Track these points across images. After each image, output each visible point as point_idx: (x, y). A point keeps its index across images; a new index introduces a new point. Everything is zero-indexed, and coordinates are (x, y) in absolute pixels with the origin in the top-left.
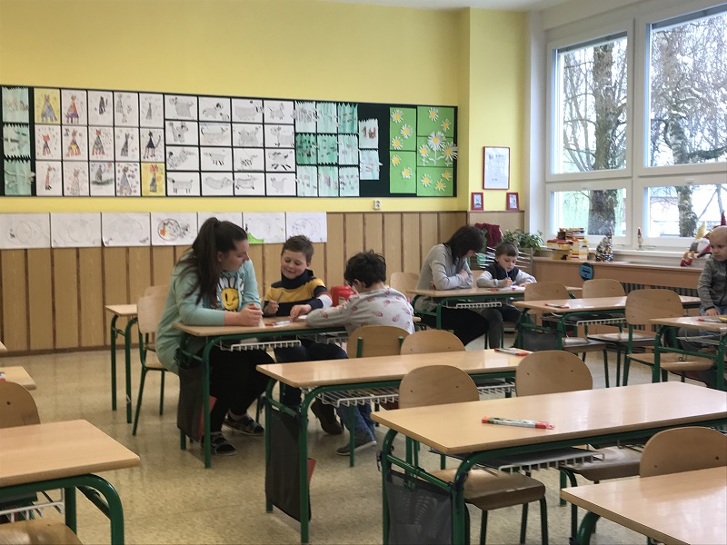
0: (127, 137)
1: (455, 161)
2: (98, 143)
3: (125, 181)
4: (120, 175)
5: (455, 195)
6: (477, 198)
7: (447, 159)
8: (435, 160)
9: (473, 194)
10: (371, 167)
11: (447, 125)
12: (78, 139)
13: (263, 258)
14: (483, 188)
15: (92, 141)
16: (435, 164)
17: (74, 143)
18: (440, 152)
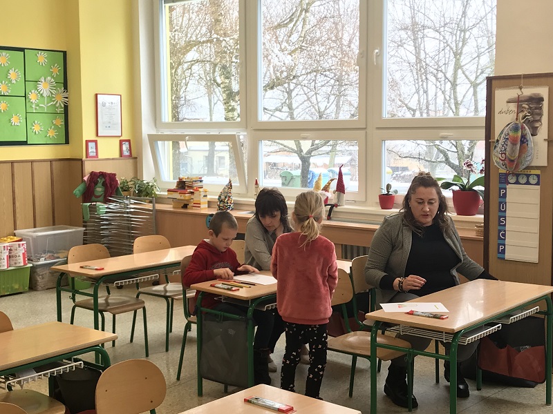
1: (66, 108)
5: (67, 142)
6: (91, 145)
7: (58, 104)
8: (45, 106)
11: (57, 70)
14: (97, 135)
16: (46, 111)
18: (50, 98)
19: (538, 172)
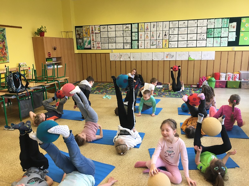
0: (160, 33)
2: (153, 35)
3: (159, 45)
4: (157, 43)
10: (232, 37)
12: (148, 35)
15: (151, 35)
17: (147, 36)
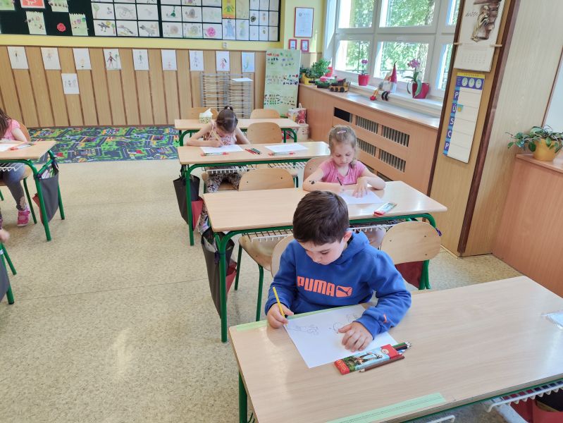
5: (279, 40)
6: (293, 43)
9: (290, 40)
13: (149, 78)
14: (294, 37)
19: (483, 76)
